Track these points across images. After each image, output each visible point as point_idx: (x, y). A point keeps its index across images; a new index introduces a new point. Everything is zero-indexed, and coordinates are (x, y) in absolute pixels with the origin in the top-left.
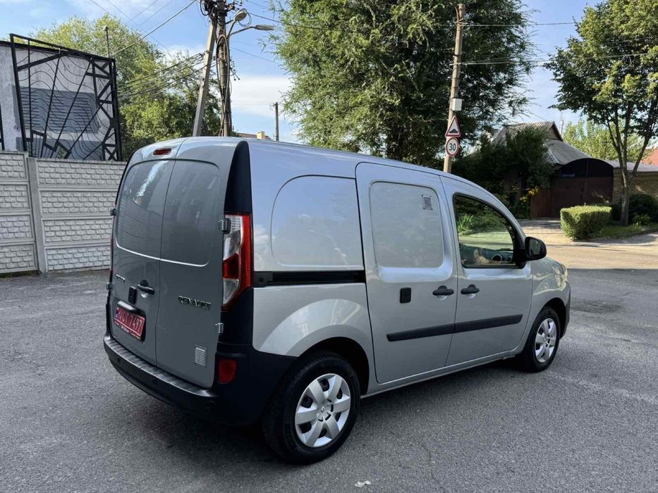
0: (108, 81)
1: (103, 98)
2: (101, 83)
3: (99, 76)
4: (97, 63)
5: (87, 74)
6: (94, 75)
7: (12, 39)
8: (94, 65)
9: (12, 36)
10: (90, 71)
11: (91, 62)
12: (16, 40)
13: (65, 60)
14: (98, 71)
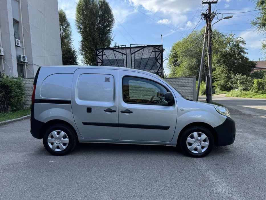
0: (159, 52)
1: (158, 58)
2: (157, 54)
3: (157, 51)
4: (156, 47)
5: (153, 51)
6: (155, 51)
7: (130, 46)
8: (155, 48)
9: (130, 45)
10: (154, 50)
11: (154, 47)
12: (132, 46)
13: (146, 48)
14: (156, 50)
